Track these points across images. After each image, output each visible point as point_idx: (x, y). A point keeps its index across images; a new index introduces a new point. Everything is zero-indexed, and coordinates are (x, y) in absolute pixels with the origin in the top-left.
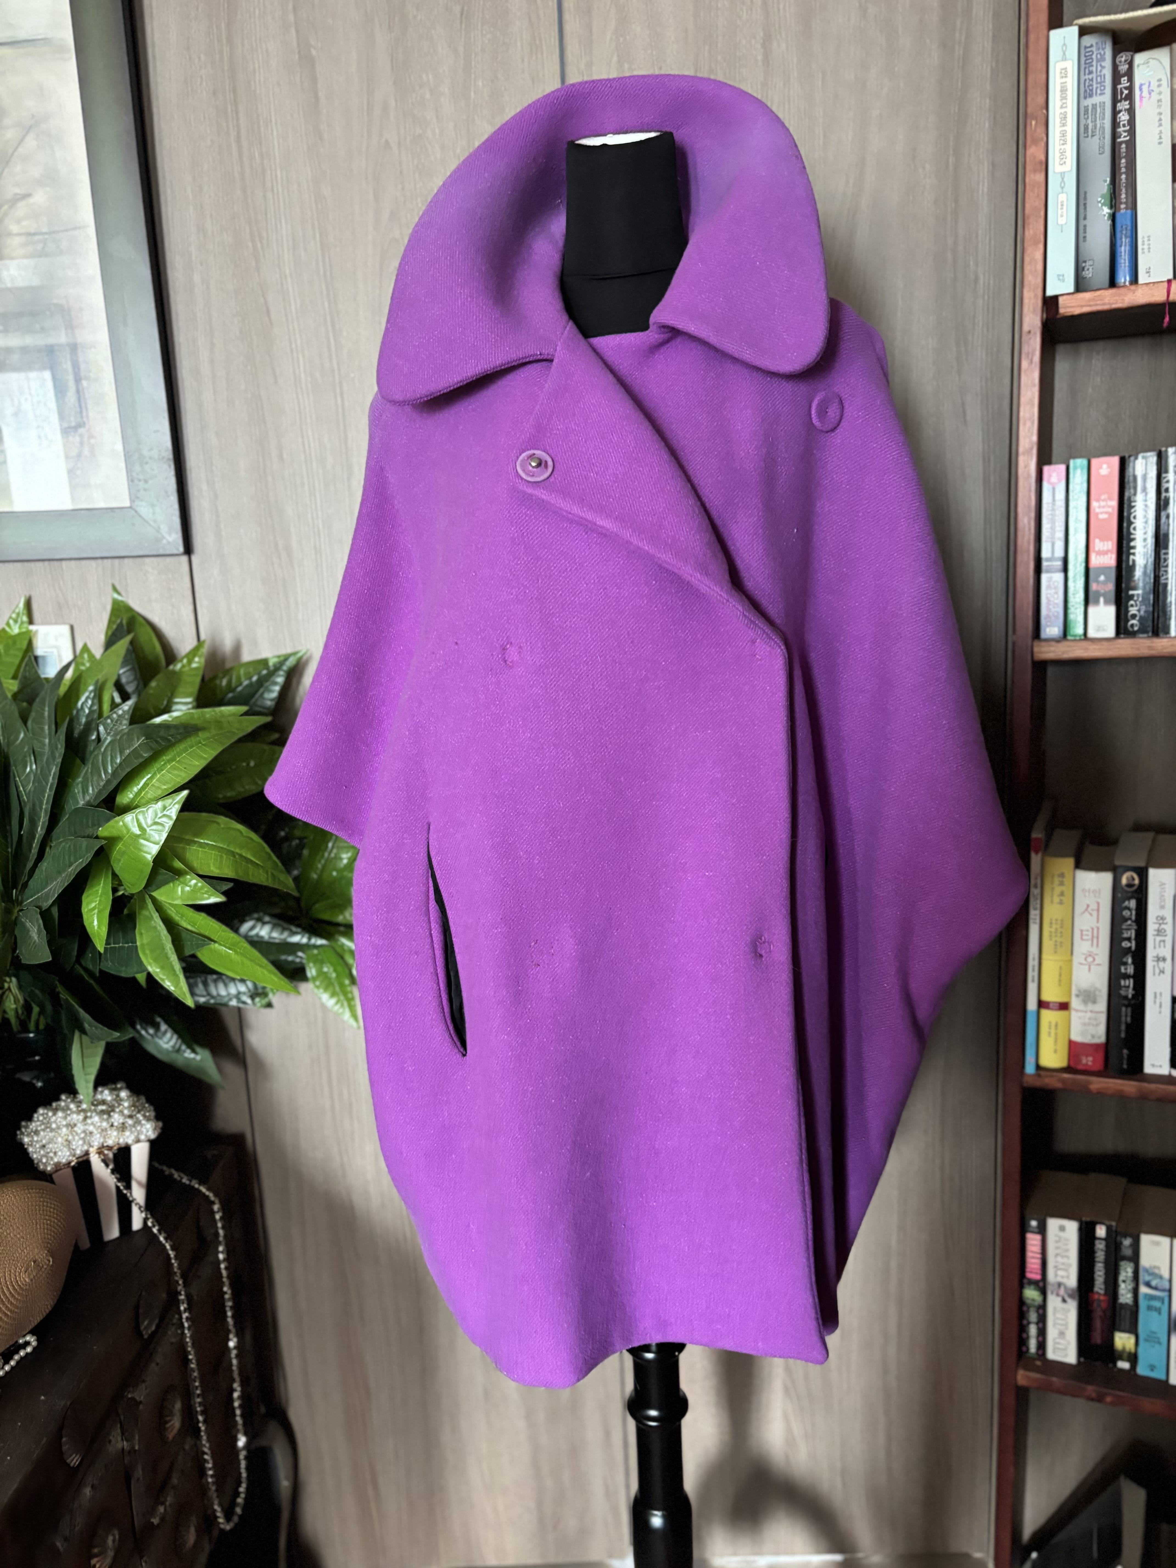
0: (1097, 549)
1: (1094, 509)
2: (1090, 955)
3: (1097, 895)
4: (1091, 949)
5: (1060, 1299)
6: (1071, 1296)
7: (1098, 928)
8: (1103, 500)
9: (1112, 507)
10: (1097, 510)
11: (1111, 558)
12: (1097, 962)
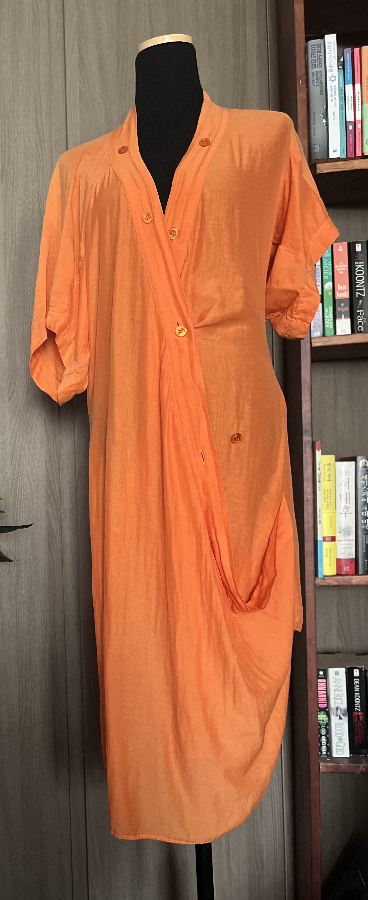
0: (339, 289)
1: (336, 269)
2: (346, 508)
3: (348, 474)
4: (346, 505)
5: (338, 717)
6: (344, 715)
7: (349, 493)
8: (341, 264)
9: (346, 268)
10: (338, 270)
11: (346, 294)
12: (348, 512)
